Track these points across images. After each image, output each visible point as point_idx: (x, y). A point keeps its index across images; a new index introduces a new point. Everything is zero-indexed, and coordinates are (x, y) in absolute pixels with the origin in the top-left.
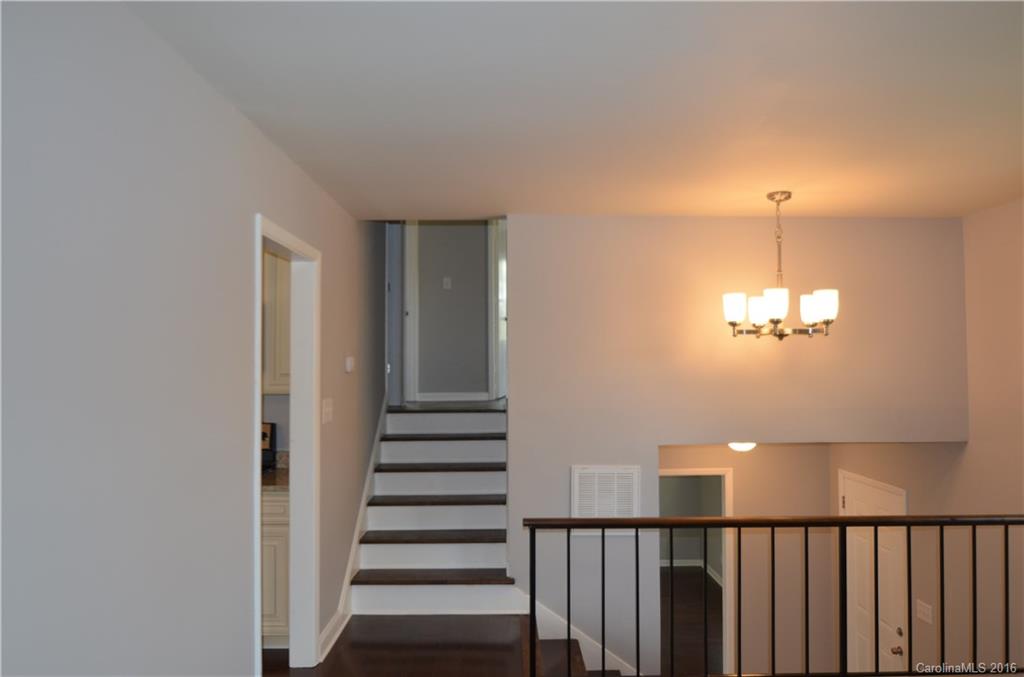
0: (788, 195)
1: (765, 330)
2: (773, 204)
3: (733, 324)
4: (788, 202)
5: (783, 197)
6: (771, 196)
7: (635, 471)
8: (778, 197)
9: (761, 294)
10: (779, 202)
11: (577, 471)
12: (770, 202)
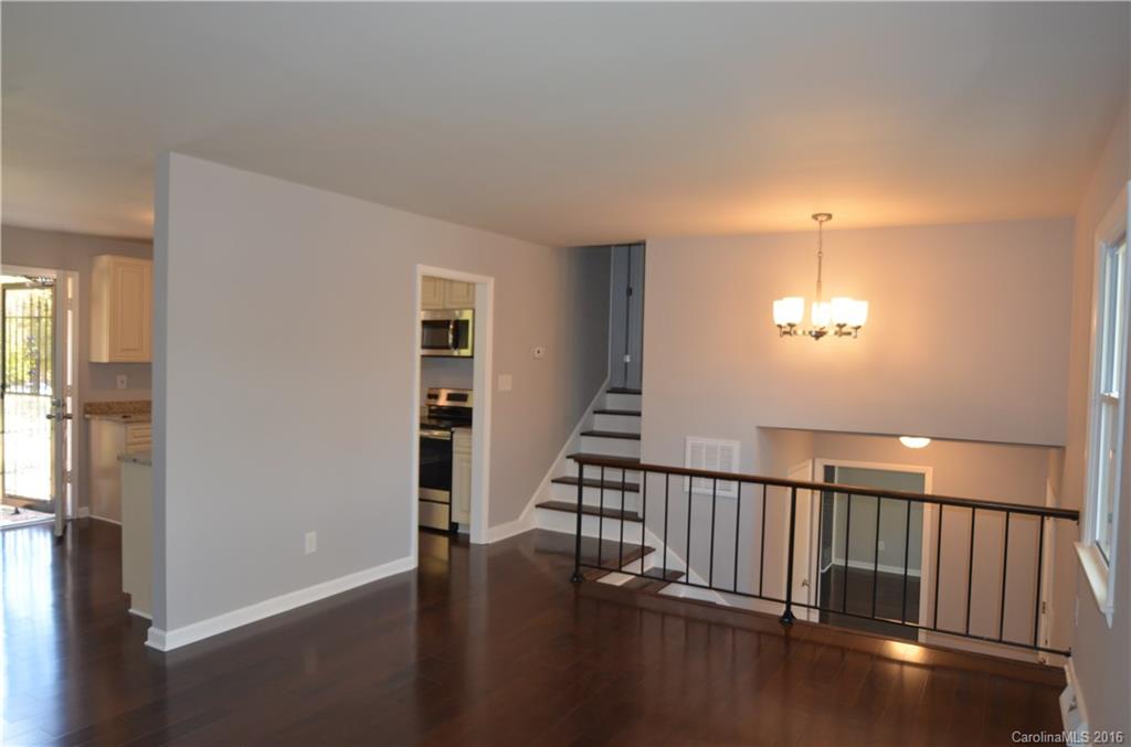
0: (830, 216)
1: (831, 332)
2: (816, 223)
3: (780, 326)
4: (829, 222)
5: (824, 218)
6: (815, 217)
7: (736, 446)
8: (820, 218)
9: (830, 301)
10: (821, 222)
11: (690, 441)
12: (813, 221)
